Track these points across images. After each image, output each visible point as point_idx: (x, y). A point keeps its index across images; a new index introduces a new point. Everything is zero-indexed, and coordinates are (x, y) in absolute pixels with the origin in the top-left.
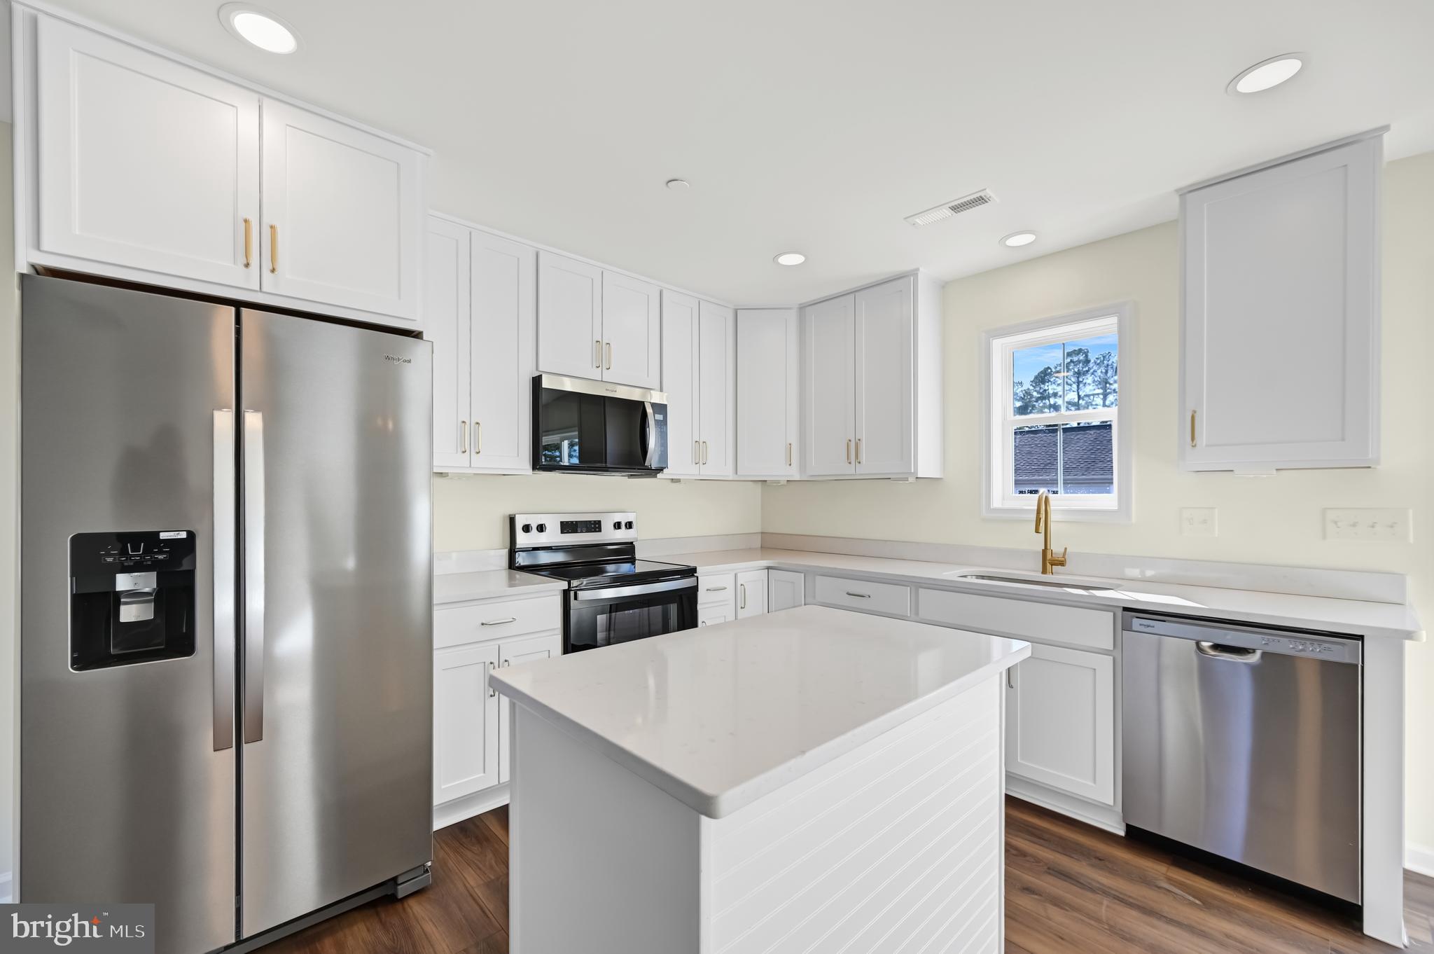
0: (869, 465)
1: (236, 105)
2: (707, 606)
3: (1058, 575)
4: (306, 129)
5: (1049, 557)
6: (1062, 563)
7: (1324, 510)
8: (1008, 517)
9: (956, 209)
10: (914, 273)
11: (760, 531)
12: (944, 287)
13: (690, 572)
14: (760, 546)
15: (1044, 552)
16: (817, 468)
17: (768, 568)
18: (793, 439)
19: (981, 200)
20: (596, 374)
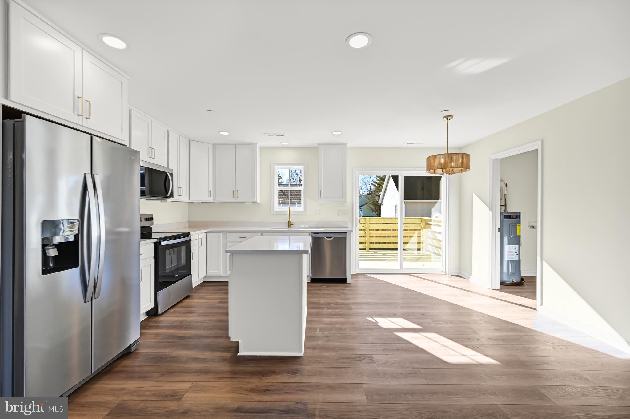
0: (240, 199)
1: (75, 51)
2: (193, 245)
3: (292, 228)
4: (94, 63)
5: (290, 223)
6: (293, 225)
7: (338, 211)
8: (280, 214)
9: (276, 135)
10: (256, 144)
11: (187, 221)
12: (261, 148)
13: (187, 234)
14: (188, 226)
15: (289, 222)
16: (220, 199)
17: (206, 232)
18: (211, 188)
19: (283, 135)
20: (149, 160)
